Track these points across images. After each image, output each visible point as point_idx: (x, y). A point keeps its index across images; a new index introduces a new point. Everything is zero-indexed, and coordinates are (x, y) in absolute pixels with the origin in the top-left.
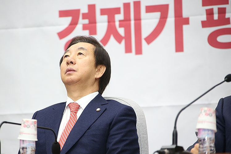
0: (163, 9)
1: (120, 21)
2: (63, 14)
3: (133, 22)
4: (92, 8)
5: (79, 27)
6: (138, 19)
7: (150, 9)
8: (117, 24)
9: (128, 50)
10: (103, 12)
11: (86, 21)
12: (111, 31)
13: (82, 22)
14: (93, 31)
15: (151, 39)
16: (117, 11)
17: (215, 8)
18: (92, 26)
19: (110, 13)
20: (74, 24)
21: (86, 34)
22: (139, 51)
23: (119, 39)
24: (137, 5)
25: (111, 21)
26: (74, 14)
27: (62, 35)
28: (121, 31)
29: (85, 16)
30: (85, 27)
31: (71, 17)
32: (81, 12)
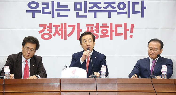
0: (73, 26)
1: (59, 29)
2: (41, 25)
3: (64, 30)
4: (50, 24)
5: (46, 30)
6: (65, 29)
7: (69, 26)
8: (59, 30)
9: (62, 38)
10: (54, 26)
11: (48, 28)
12: (57, 32)
13: (47, 28)
14: (51, 32)
15: (69, 35)
16: (59, 26)
17: (90, 27)
18: (50, 30)
19: (56, 26)
20: (44, 29)
21: (48, 32)
22: (65, 39)
23: (59, 35)
24: (65, 24)
25: (56, 29)
26: (44, 26)
27: (40, 32)
28: (60, 32)
29: (48, 27)
30: (48, 30)
31: (43, 27)
32: (47, 25)
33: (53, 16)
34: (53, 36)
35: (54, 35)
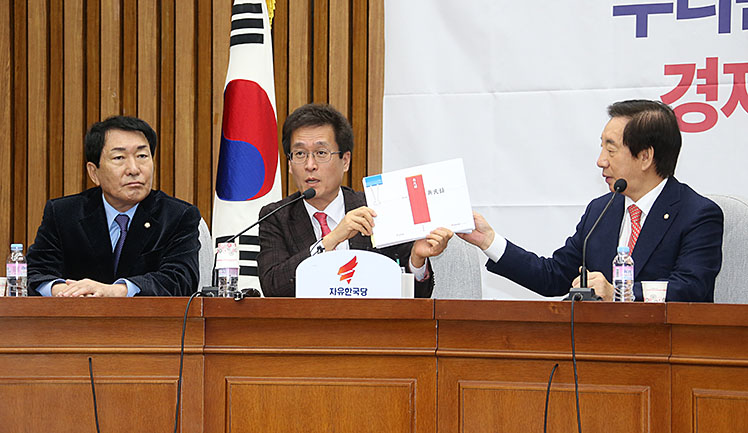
2: (670, 70)
4: (712, 62)
5: (693, 88)
10: (728, 68)
11: (703, 81)
12: (738, 95)
13: (696, 81)
14: (712, 96)
18: (710, 90)
19: (738, 70)
20: (685, 85)
21: (702, 98)
25: (738, 82)
26: (686, 72)
29: (701, 74)
30: (700, 90)
31: (681, 76)
32: (697, 68)
33: (725, 27)
34: (720, 114)
35: (728, 110)
